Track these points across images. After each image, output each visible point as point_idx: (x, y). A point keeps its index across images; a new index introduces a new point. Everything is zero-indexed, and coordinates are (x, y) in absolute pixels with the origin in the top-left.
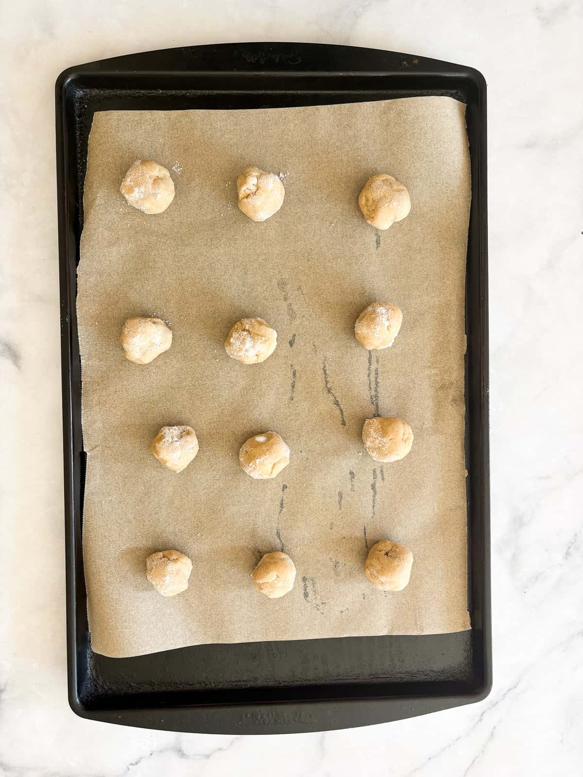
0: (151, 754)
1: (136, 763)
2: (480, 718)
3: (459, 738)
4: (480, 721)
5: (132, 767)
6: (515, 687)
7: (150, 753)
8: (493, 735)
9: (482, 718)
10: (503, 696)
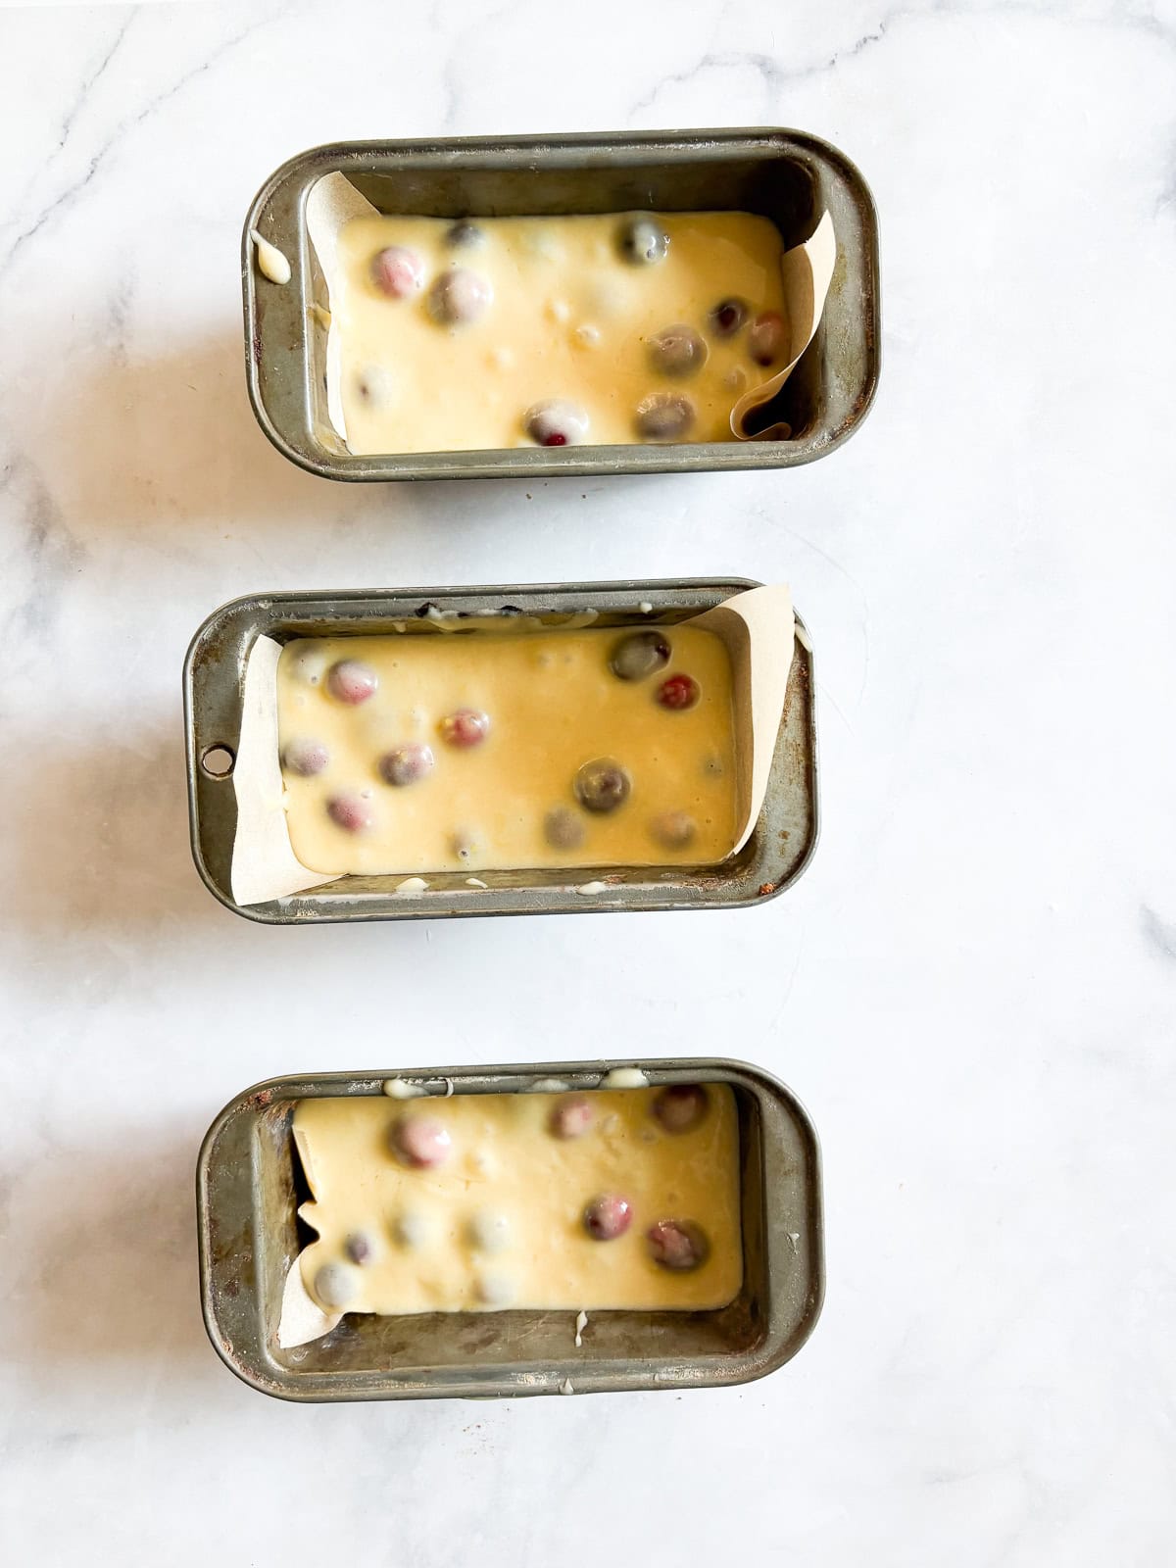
0: (833, 62)
1: (865, 40)
2: (96, 166)
3: (140, 118)
4: (96, 159)
5: (877, 32)
6: (20, 239)
7: (837, 64)
8: (65, 127)
9: (91, 166)
10: (47, 218)
